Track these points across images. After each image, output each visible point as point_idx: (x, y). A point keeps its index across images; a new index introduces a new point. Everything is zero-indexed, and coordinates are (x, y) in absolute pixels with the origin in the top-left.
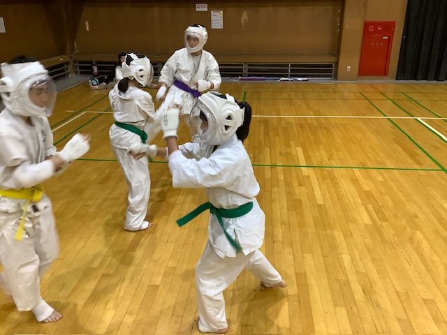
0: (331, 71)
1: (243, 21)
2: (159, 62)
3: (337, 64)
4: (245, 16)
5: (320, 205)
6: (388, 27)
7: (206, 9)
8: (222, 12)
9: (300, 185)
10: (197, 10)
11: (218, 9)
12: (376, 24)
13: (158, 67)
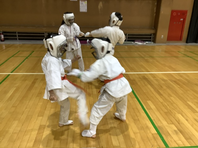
0: (150, 38)
2: (46, 32)
4: (101, 5)
6: (184, 13)
7: (76, 0)
8: (86, 2)
10: (71, 0)
13: (45, 35)
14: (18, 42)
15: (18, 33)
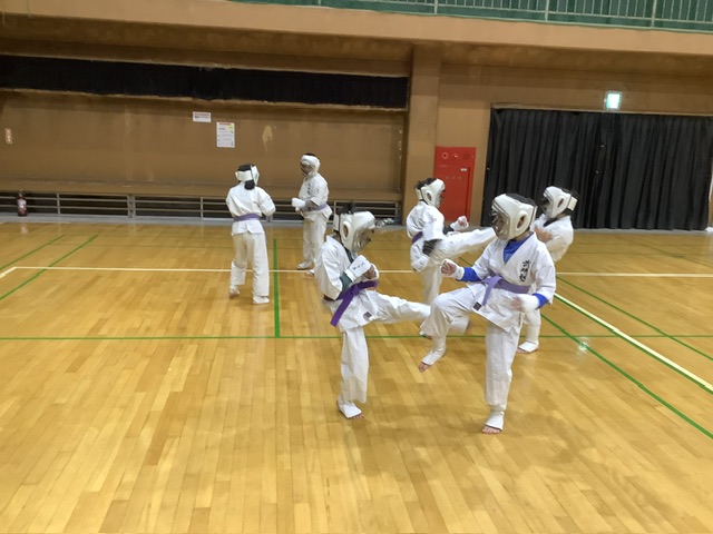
0: (392, 213)
1: (265, 139)
2: (130, 195)
3: (401, 203)
4: (268, 132)
5: (421, 384)
6: (467, 155)
7: (209, 120)
8: (233, 125)
9: (387, 360)
10: (194, 119)
11: (228, 120)
12: (451, 150)
13: (128, 201)
14: (60, 219)
15: (61, 196)
